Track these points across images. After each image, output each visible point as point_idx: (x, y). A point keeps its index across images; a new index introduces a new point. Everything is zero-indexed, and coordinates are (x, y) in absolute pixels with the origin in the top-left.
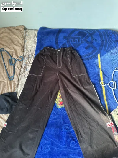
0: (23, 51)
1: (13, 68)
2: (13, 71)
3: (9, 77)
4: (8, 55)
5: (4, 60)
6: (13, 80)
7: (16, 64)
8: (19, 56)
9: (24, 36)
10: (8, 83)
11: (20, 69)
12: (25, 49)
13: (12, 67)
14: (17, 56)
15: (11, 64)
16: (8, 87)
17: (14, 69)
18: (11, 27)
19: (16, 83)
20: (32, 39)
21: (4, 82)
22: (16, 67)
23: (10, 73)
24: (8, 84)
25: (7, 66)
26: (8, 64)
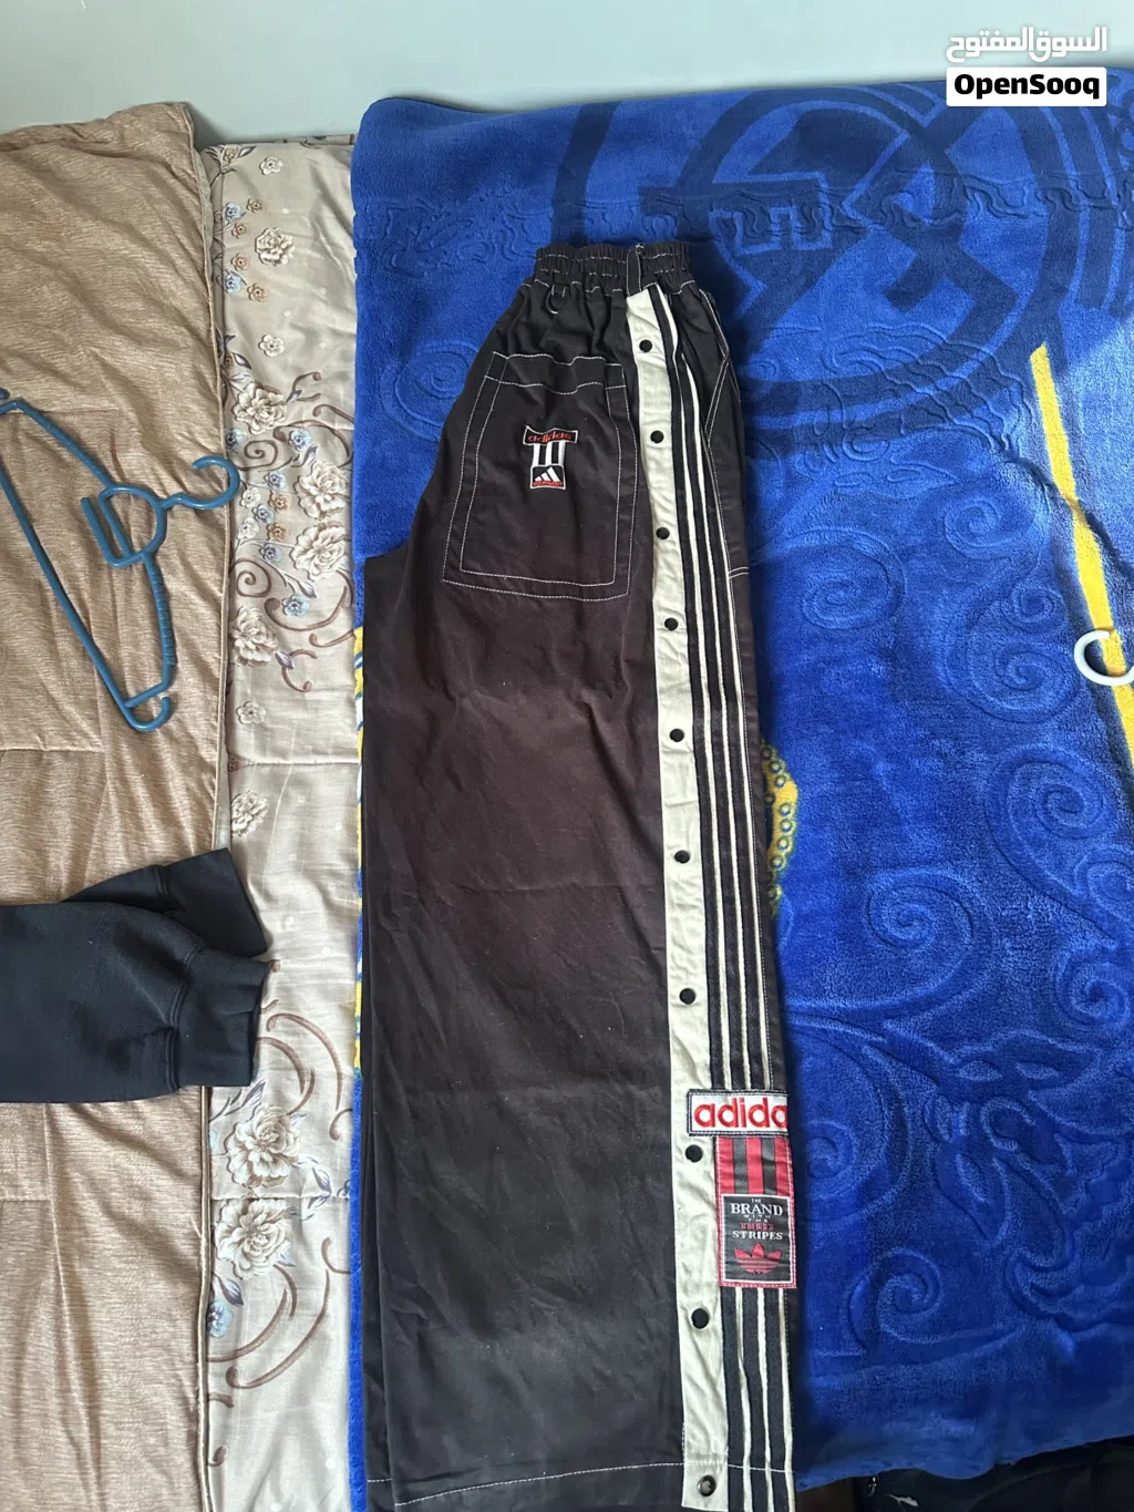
0: (222, 398)
1: (151, 598)
2: (156, 625)
3: (125, 697)
4: (66, 455)
5: (26, 521)
6: (172, 724)
7: (168, 549)
8: (189, 455)
9: (205, 224)
10: (128, 758)
11: (221, 595)
12: (239, 372)
13: (137, 587)
14: (168, 459)
15: (116, 556)
16: (130, 806)
17: (160, 601)
18: (36, 136)
19: (212, 755)
20: (301, 250)
21: (81, 758)
22: (176, 584)
23: (125, 652)
24: (123, 780)
25: (72, 579)
26: (79, 563)
